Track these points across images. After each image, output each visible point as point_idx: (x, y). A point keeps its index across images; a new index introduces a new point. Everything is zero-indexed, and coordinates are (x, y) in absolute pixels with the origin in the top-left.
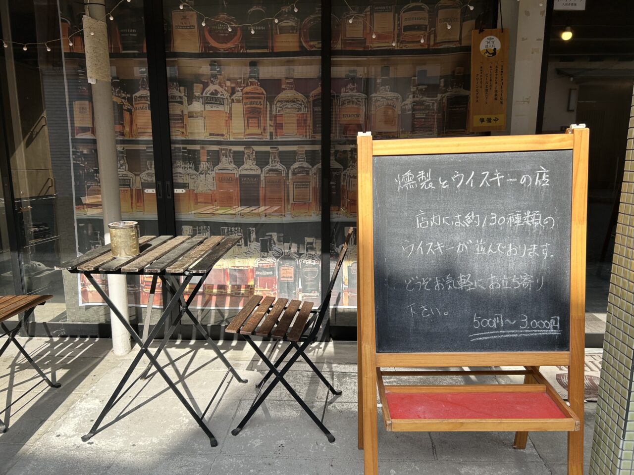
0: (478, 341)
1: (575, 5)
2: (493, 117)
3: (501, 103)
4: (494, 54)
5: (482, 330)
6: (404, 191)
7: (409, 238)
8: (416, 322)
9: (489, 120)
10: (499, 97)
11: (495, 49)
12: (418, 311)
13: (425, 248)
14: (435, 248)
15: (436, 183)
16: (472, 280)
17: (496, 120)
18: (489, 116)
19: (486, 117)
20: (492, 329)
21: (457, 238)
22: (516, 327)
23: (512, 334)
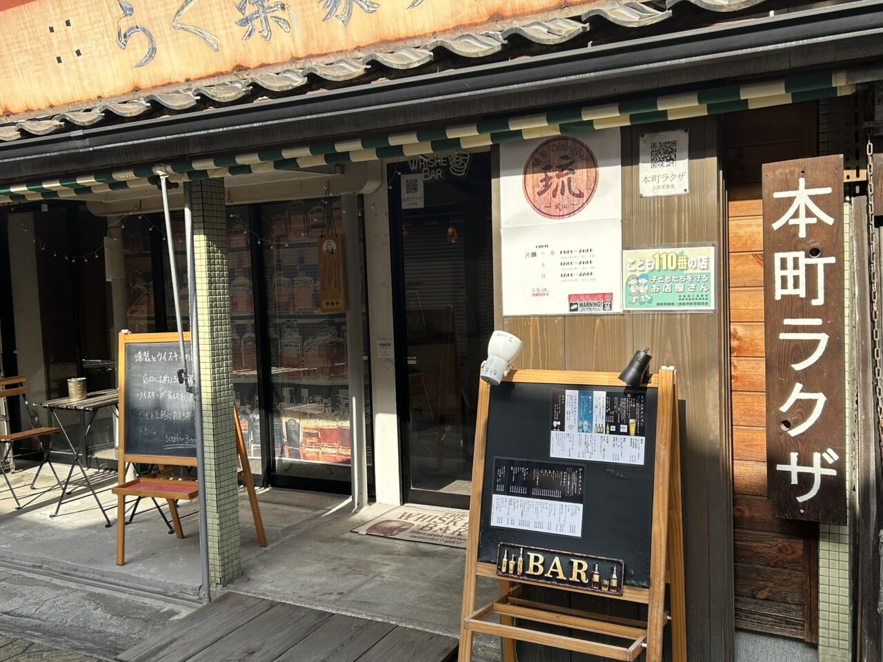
0: (167, 450)
1: (416, 204)
2: (335, 302)
3: (340, 290)
4: (332, 253)
5: (169, 443)
6: (138, 362)
7: (140, 389)
8: (142, 437)
9: (332, 304)
10: (338, 285)
11: (332, 250)
12: (143, 431)
13: (147, 395)
14: (151, 395)
15: (151, 359)
16: (166, 414)
17: (337, 303)
18: (332, 301)
19: (330, 301)
20: (174, 443)
21: (160, 390)
22: (183, 442)
23: (181, 446)
